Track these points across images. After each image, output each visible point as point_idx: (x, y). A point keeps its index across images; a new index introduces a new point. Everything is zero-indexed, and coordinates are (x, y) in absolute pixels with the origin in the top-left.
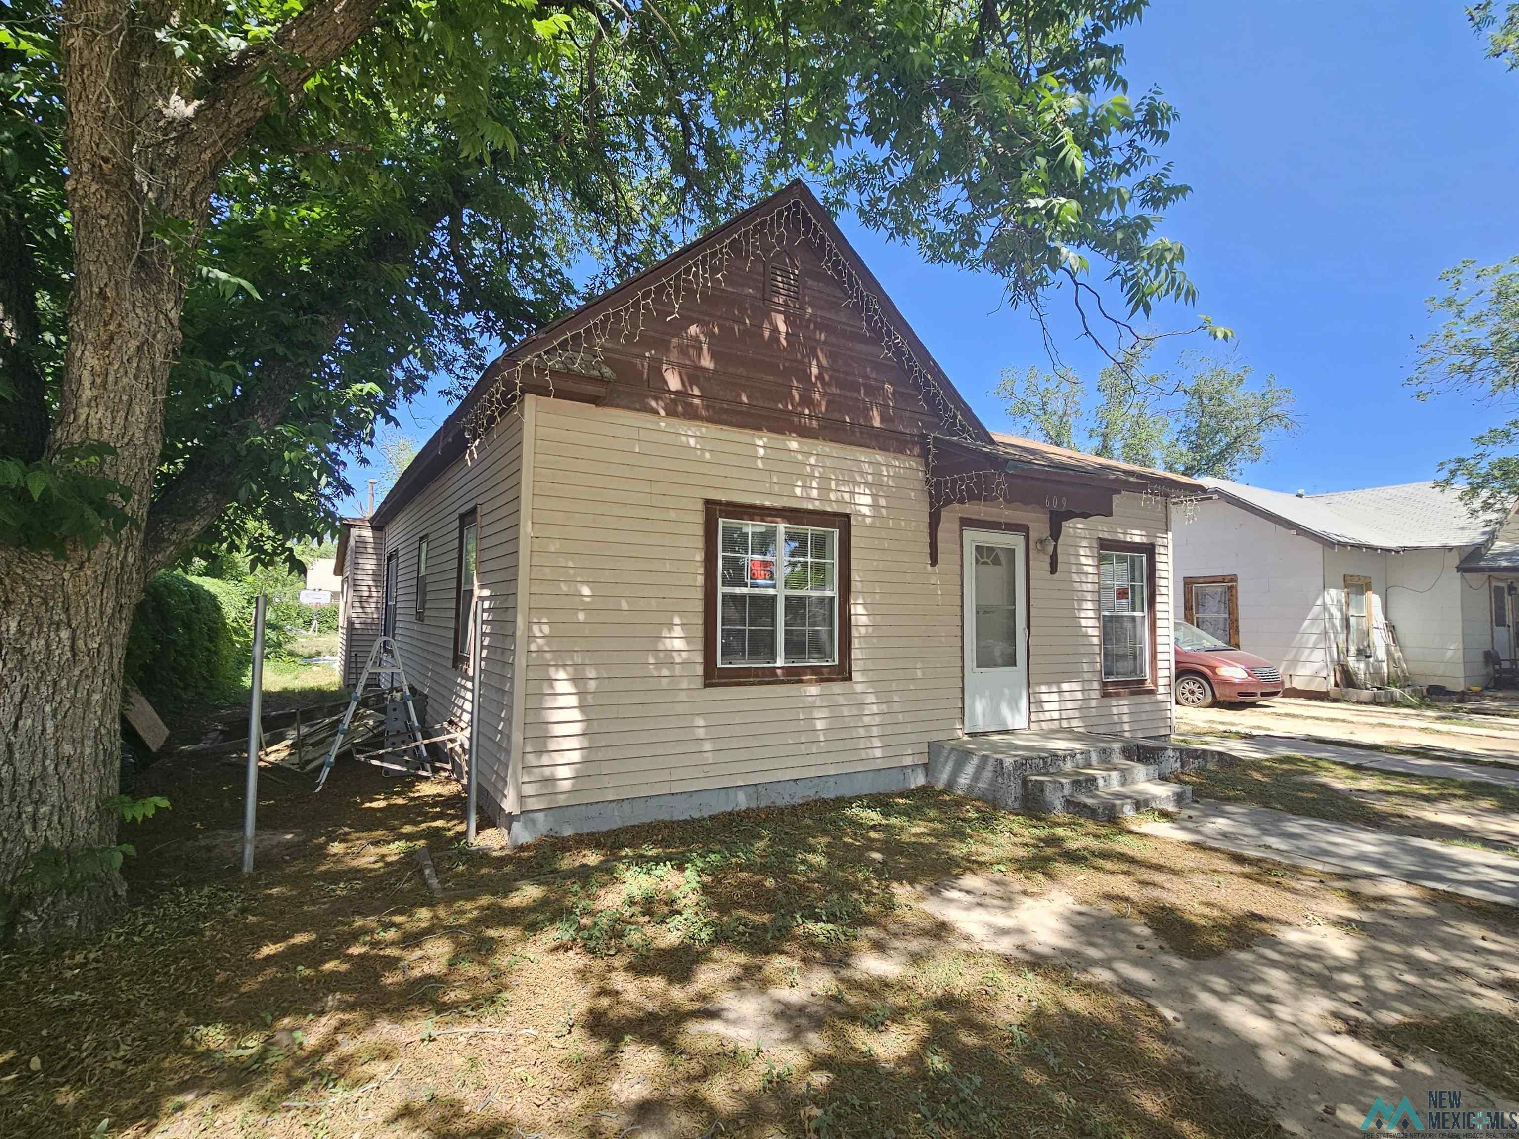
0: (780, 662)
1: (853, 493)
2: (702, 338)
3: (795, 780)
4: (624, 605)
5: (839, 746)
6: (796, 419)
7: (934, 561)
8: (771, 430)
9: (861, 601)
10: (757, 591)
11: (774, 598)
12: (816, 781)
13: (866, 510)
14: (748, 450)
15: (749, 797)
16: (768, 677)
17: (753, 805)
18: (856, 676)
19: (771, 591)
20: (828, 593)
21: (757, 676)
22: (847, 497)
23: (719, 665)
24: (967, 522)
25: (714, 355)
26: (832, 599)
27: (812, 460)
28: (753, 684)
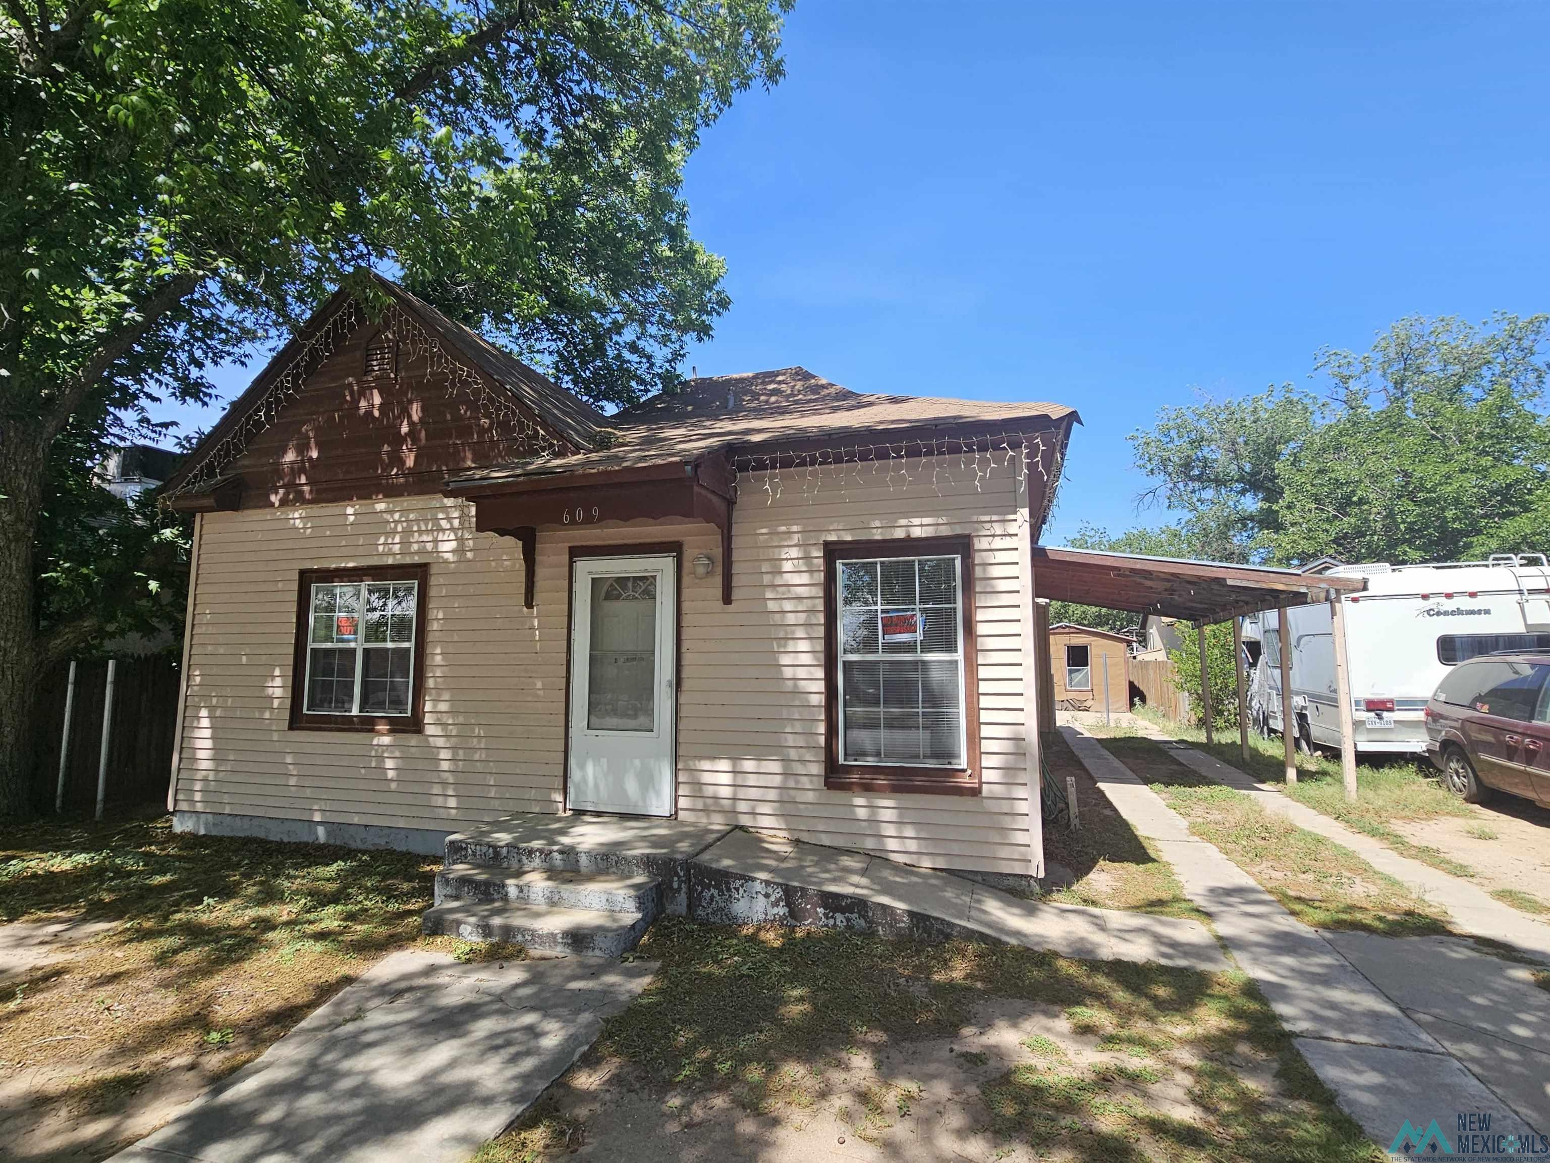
0: (355, 711)
1: (436, 541)
2: (311, 434)
3: (366, 826)
4: (244, 659)
5: (410, 799)
6: (384, 482)
7: (529, 604)
8: (359, 498)
9: (438, 651)
10: (341, 645)
11: (354, 650)
12: (386, 831)
13: (449, 557)
14: (340, 521)
15: (328, 833)
16: (347, 725)
17: (332, 842)
18: (430, 730)
19: (352, 645)
20: (405, 645)
21: (336, 723)
22: (429, 546)
23: (305, 711)
24: (576, 552)
25: (320, 446)
26: (408, 650)
27: (397, 516)
28: (331, 730)
